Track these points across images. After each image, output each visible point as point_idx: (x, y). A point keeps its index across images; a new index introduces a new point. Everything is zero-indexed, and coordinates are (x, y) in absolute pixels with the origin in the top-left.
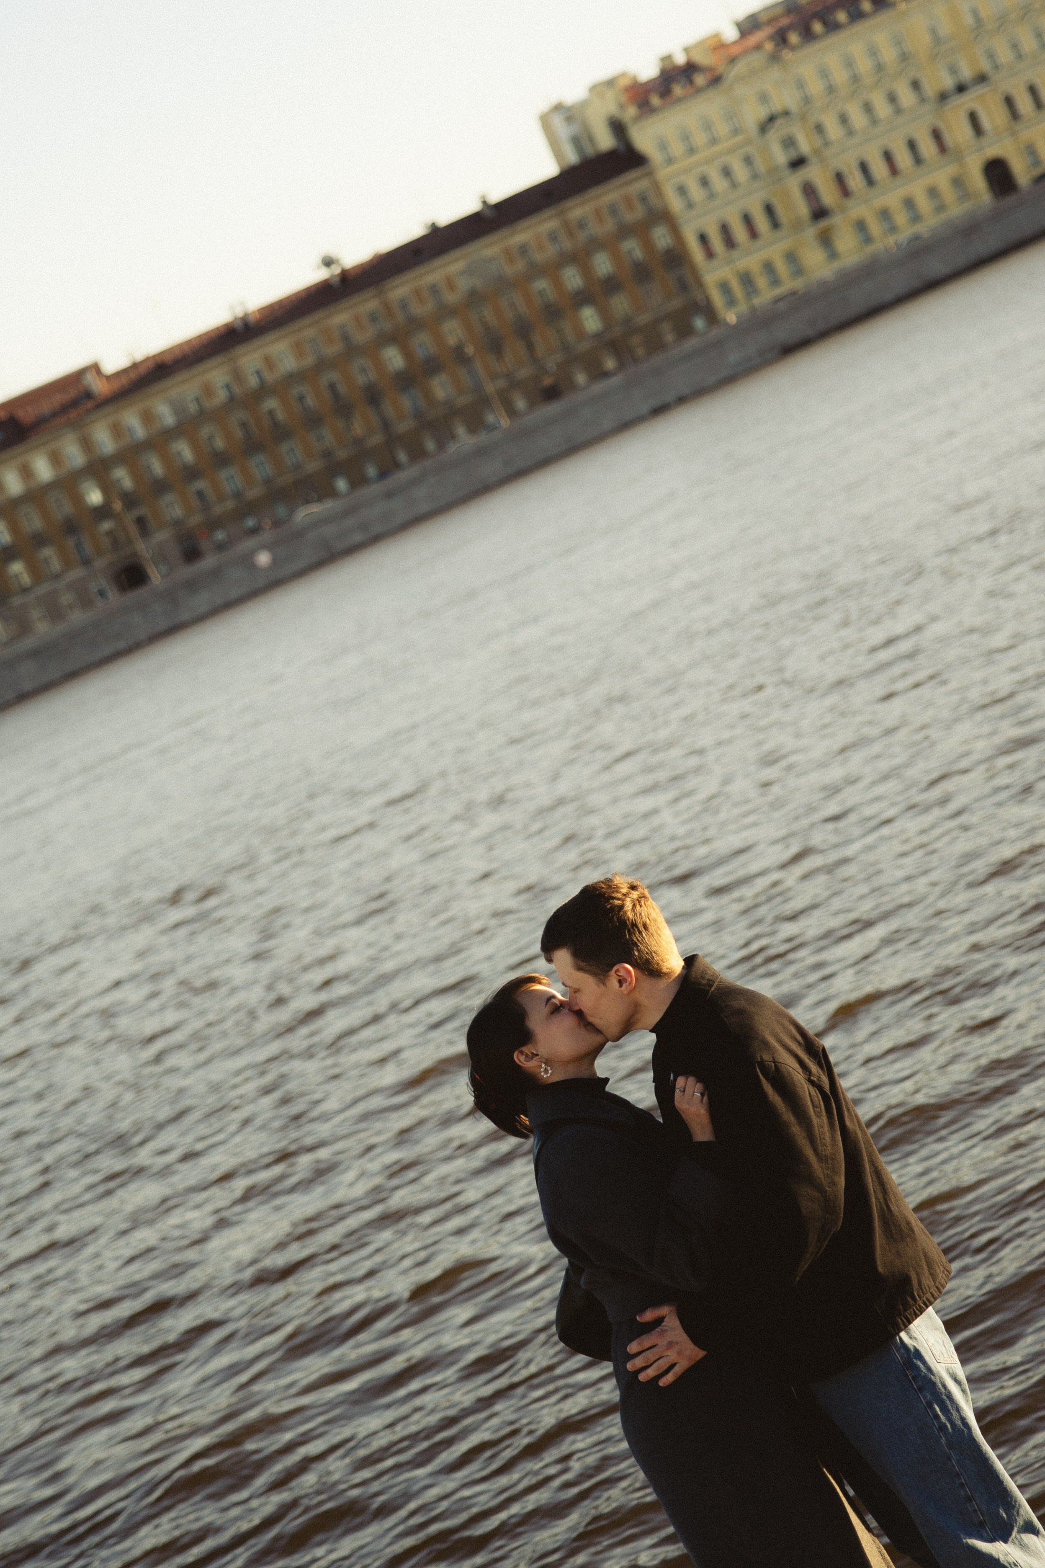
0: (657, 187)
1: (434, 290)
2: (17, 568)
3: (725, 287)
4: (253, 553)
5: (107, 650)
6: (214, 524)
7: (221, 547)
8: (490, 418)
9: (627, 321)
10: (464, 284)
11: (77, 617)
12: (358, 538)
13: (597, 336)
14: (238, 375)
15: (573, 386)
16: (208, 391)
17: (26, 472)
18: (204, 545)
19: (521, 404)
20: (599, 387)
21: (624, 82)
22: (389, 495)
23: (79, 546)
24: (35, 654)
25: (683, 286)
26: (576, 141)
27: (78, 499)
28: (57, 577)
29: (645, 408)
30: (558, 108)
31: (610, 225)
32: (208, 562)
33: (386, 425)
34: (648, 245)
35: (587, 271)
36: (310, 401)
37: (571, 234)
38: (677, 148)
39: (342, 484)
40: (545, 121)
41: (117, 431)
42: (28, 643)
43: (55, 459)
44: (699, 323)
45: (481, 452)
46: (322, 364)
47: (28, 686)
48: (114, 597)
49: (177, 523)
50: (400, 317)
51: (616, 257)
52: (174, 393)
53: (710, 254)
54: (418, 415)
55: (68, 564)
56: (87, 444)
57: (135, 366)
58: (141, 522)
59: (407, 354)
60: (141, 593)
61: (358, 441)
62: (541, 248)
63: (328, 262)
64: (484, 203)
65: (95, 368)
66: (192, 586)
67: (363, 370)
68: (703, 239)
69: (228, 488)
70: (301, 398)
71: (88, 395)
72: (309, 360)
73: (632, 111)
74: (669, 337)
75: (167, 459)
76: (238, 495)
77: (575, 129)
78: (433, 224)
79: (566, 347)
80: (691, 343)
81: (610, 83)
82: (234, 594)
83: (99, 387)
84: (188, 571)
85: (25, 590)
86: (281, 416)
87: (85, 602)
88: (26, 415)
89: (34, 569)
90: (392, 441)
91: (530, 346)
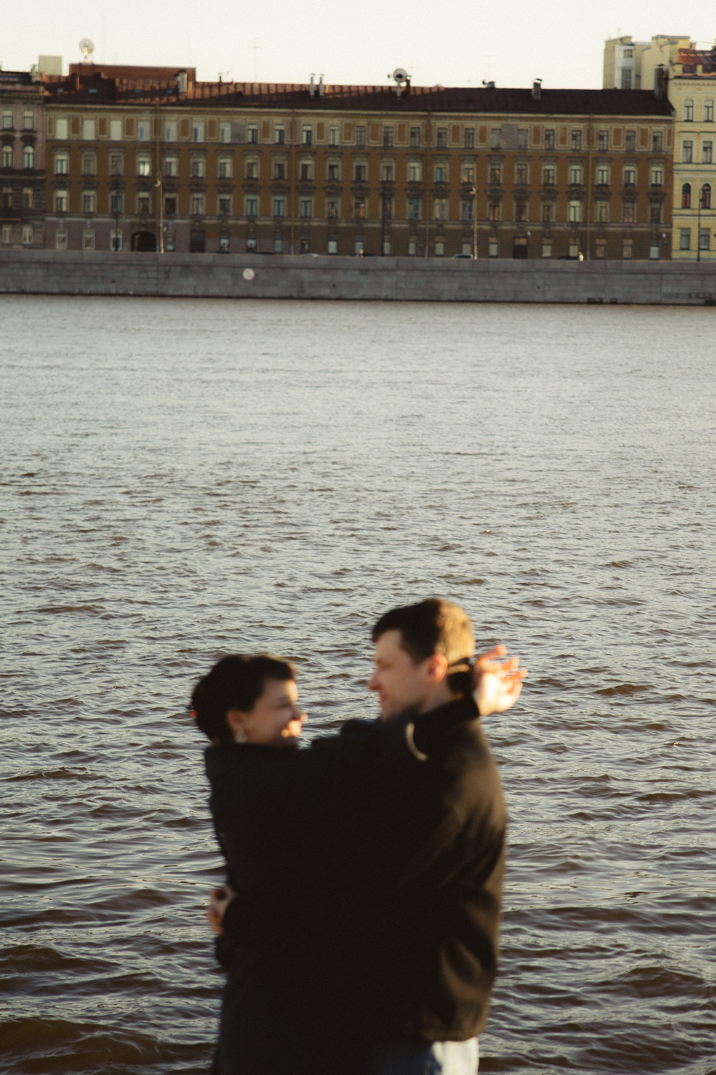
0: (671, 134)
1: (469, 134)
2: (63, 194)
3: (686, 234)
4: (244, 267)
5: (101, 288)
6: (223, 231)
7: (221, 251)
8: (466, 249)
9: (602, 224)
10: (493, 140)
11: (89, 252)
12: (326, 292)
13: (574, 224)
14: (293, 128)
15: (539, 255)
16: (266, 130)
17: (103, 127)
18: (210, 244)
19: (493, 249)
20: (557, 264)
21: (683, 45)
22: (364, 271)
23: (115, 199)
24: (45, 264)
25: (656, 219)
26: (626, 72)
27: (132, 166)
28: (90, 215)
29: (585, 296)
30: (624, 41)
31: (622, 147)
32: (206, 257)
33: (386, 217)
34: (644, 174)
35: (589, 173)
36: (338, 173)
37: (590, 141)
38: (699, 114)
39: (332, 246)
40: (610, 46)
41: (184, 127)
42: (45, 254)
43: (129, 127)
44: (654, 251)
45: (447, 271)
46: (360, 150)
47: (28, 287)
48: (124, 249)
49: (196, 217)
50: (435, 143)
51: (616, 172)
52: (239, 119)
53: (686, 205)
54: (413, 221)
55: (101, 210)
56: (157, 127)
57: (220, 85)
58: (171, 203)
59: (426, 172)
60: (146, 256)
61: (359, 220)
62: (563, 140)
63: (399, 77)
64: (537, 85)
65: (191, 73)
66: (186, 269)
67: (389, 169)
68: (687, 189)
69: (247, 209)
70: (332, 167)
71: (176, 91)
72: (352, 143)
73: (679, 69)
74: (627, 252)
75: (211, 165)
76: (252, 218)
77: (630, 63)
78: (492, 83)
79: (546, 222)
80: (641, 263)
81: (673, 41)
82: (214, 291)
83: (186, 88)
84: (188, 257)
85: (61, 214)
86: (310, 174)
87: (101, 244)
88: (123, 84)
89: (73, 200)
90: (385, 231)
91: (521, 210)
